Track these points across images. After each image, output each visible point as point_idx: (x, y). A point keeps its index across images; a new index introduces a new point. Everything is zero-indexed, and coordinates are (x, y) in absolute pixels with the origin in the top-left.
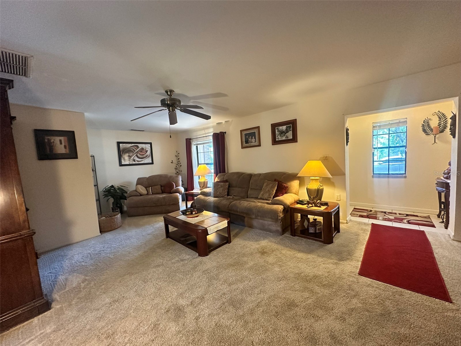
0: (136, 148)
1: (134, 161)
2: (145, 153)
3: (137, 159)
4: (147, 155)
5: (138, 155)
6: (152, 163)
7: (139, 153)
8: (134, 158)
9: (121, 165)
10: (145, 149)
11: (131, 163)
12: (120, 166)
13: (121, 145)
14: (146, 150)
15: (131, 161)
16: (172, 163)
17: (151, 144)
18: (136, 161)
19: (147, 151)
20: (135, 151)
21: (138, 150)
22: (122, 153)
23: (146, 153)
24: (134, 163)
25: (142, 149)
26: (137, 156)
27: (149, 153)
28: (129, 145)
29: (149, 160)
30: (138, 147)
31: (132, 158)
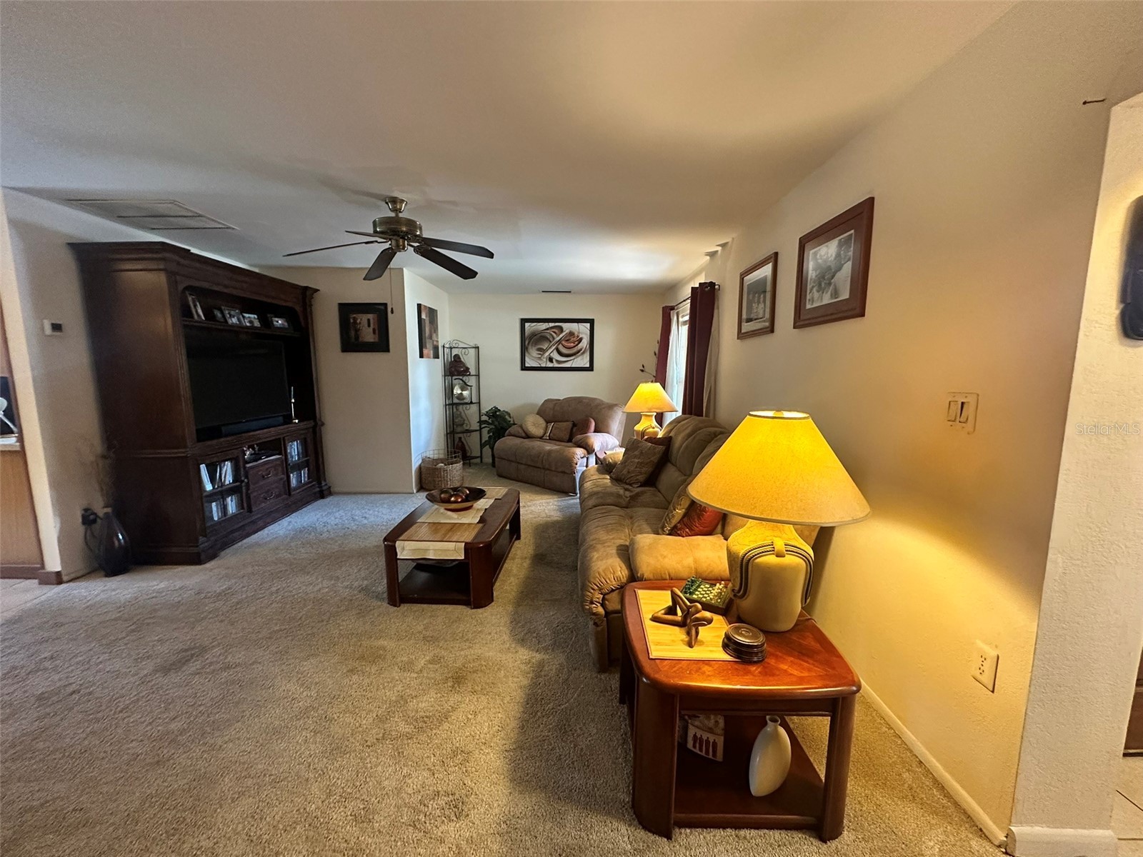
0: (556, 331)
1: (551, 360)
2: (576, 343)
3: (556, 356)
4: (581, 350)
5: (561, 348)
6: (591, 369)
7: (563, 342)
8: (551, 355)
9: (524, 368)
10: (576, 334)
11: (543, 365)
12: (522, 369)
13: (527, 325)
14: (578, 337)
15: (545, 360)
16: (642, 371)
17: (591, 322)
18: (554, 361)
19: (580, 340)
20: (554, 339)
21: (561, 336)
22: (528, 344)
23: (577, 345)
24: (550, 365)
25: (571, 334)
26: (557, 350)
27: (585, 343)
28: (544, 326)
29: (583, 361)
30: (561, 329)
31: (547, 354)
